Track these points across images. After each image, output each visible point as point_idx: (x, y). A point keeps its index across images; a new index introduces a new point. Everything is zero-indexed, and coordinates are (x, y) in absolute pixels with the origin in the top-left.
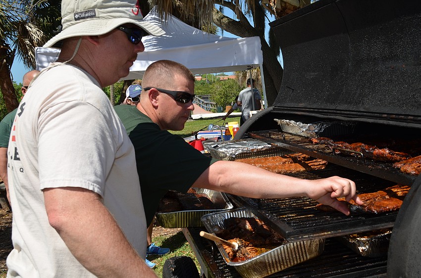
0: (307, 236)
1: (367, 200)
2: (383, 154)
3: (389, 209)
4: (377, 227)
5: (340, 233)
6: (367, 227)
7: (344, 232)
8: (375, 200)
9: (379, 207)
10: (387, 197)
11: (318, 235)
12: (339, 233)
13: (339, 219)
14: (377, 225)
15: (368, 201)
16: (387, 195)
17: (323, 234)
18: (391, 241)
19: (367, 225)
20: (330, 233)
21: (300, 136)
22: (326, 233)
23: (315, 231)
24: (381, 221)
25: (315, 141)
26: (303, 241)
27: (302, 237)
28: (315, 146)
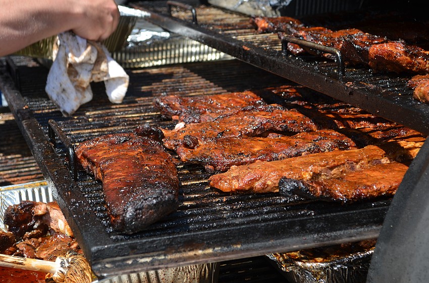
0: (148, 260)
1: (332, 168)
2: (390, 54)
3: (379, 191)
4: (336, 238)
5: (237, 251)
6: (309, 237)
7: (248, 250)
8: (353, 168)
9: (354, 185)
10: (385, 161)
11: (178, 255)
12: (233, 252)
13: (252, 215)
14: (338, 233)
15: (334, 171)
16: (386, 155)
17: (191, 253)
18: (371, 273)
19: (311, 232)
20: (210, 251)
21: (241, 14)
22: (200, 252)
23: (171, 244)
24: (349, 223)
25: (263, 24)
26: (156, 270)
27: (135, 263)
28: (260, 37)
